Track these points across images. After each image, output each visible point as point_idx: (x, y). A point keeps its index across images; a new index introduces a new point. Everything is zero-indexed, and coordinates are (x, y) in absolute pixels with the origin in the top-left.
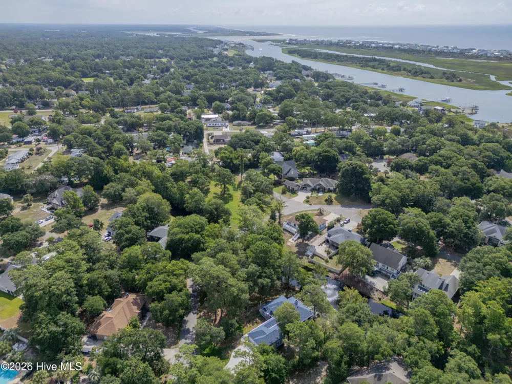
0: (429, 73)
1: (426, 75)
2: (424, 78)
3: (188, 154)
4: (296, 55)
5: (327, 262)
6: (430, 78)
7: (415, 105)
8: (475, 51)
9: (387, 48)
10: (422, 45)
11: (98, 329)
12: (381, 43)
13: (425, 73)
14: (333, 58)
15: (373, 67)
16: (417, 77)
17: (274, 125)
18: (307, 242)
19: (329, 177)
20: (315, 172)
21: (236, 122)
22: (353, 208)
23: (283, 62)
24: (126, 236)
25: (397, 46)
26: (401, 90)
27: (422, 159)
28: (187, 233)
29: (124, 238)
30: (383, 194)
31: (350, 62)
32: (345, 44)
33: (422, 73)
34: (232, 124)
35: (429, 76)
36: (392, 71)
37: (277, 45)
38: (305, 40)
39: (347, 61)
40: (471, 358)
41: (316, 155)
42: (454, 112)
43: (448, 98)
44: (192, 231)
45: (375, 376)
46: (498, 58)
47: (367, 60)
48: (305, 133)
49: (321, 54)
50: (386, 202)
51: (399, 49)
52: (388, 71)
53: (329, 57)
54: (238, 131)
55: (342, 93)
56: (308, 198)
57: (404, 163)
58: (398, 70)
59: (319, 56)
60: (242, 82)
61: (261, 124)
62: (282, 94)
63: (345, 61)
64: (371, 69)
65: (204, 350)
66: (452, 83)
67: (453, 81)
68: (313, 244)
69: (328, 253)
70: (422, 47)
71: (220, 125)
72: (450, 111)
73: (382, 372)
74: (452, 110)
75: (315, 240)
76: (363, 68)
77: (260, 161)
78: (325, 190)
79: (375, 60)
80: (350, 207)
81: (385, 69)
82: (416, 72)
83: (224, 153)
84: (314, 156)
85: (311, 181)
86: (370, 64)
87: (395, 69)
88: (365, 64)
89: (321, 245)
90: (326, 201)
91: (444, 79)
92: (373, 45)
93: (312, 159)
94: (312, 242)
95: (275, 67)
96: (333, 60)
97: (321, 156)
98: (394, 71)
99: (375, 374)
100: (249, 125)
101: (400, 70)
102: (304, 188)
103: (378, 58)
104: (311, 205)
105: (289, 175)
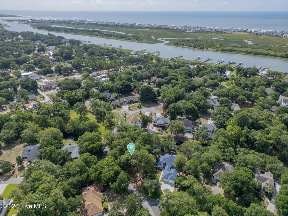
0: (127, 37)
1: (126, 38)
2: (126, 39)
3: (34, 100)
4: (44, 29)
5: (162, 134)
6: (128, 39)
7: (134, 53)
8: (137, 25)
9: (95, 24)
10: (111, 22)
11: (87, 213)
12: (90, 22)
13: (125, 37)
14: (70, 31)
15: (97, 35)
16: (122, 39)
17: (73, 73)
18: (146, 129)
19: (129, 96)
20: (120, 94)
21: (48, 75)
22: (152, 107)
23: (43, 34)
24: (60, 157)
25: (99, 23)
26: (121, 46)
27: (167, 78)
28: (94, 143)
29: (58, 159)
30: (168, 97)
31: (81, 33)
32: (70, 22)
33: (123, 37)
34: (46, 77)
35: (127, 38)
36: (108, 37)
37: (24, 23)
38: (42, 20)
39: (79, 32)
40: (246, 149)
41: (121, 85)
42: (152, 55)
43: (144, 49)
44: (96, 141)
45: (222, 170)
46: (148, 28)
47: (91, 31)
48: (96, 75)
49: (61, 28)
50: (171, 100)
51: (101, 25)
52: (106, 37)
53: (67, 30)
54: (55, 80)
55: (99, 51)
56: (129, 108)
57: (162, 82)
58: (110, 36)
59: (61, 30)
60: (28, 49)
61: (65, 74)
62: (65, 54)
63: (78, 32)
64: (96, 36)
65: (148, 195)
66: (139, 41)
67: (139, 40)
68: (149, 129)
69: (159, 130)
70: (112, 23)
71: (38, 78)
72: (150, 55)
73: (224, 167)
74: (151, 54)
75: (149, 126)
76: (91, 36)
77: (90, 94)
78: (133, 102)
79: (95, 31)
80: (151, 107)
81: (104, 36)
82: (120, 37)
83: (67, 94)
84: (119, 86)
85: (125, 99)
86: (94, 33)
87: (109, 36)
88: (91, 33)
89: (153, 128)
90: (138, 107)
91: (135, 40)
92: (86, 23)
93: (120, 88)
94: (148, 128)
95: (41, 38)
96: (70, 32)
97: (123, 85)
98: (109, 37)
99: (221, 169)
100: (58, 75)
101: (112, 36)
102: (123, 103)
103: (96, 30)
104: (133, 111)
105: (111, 99)
